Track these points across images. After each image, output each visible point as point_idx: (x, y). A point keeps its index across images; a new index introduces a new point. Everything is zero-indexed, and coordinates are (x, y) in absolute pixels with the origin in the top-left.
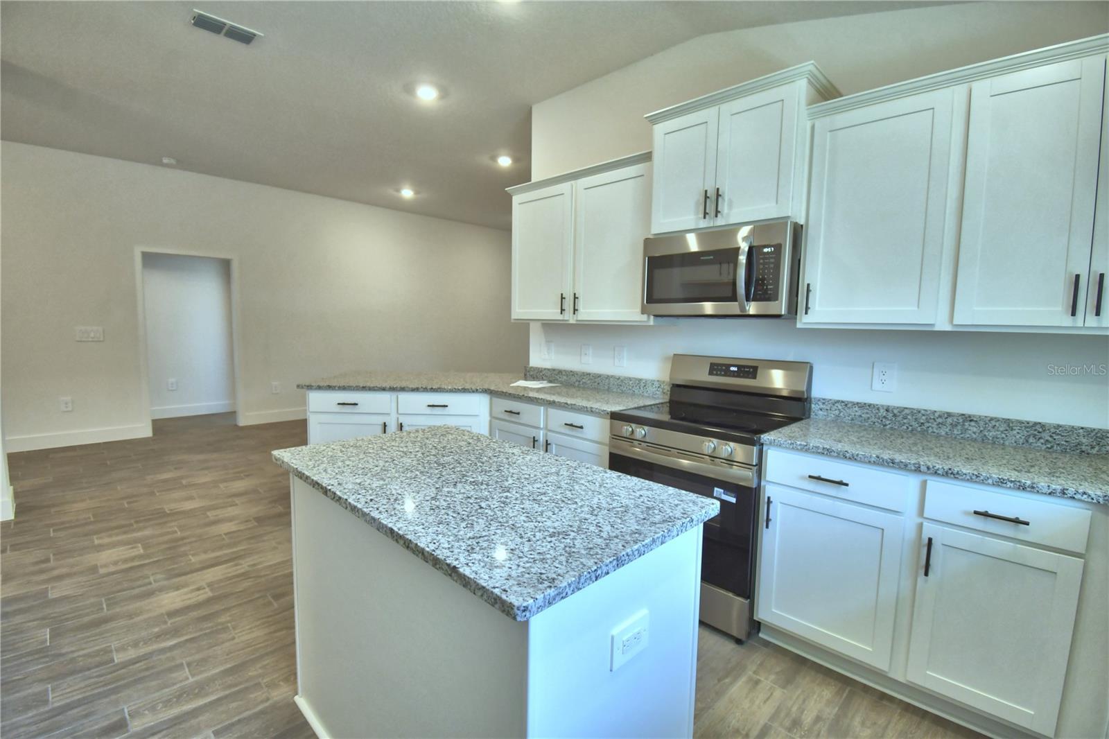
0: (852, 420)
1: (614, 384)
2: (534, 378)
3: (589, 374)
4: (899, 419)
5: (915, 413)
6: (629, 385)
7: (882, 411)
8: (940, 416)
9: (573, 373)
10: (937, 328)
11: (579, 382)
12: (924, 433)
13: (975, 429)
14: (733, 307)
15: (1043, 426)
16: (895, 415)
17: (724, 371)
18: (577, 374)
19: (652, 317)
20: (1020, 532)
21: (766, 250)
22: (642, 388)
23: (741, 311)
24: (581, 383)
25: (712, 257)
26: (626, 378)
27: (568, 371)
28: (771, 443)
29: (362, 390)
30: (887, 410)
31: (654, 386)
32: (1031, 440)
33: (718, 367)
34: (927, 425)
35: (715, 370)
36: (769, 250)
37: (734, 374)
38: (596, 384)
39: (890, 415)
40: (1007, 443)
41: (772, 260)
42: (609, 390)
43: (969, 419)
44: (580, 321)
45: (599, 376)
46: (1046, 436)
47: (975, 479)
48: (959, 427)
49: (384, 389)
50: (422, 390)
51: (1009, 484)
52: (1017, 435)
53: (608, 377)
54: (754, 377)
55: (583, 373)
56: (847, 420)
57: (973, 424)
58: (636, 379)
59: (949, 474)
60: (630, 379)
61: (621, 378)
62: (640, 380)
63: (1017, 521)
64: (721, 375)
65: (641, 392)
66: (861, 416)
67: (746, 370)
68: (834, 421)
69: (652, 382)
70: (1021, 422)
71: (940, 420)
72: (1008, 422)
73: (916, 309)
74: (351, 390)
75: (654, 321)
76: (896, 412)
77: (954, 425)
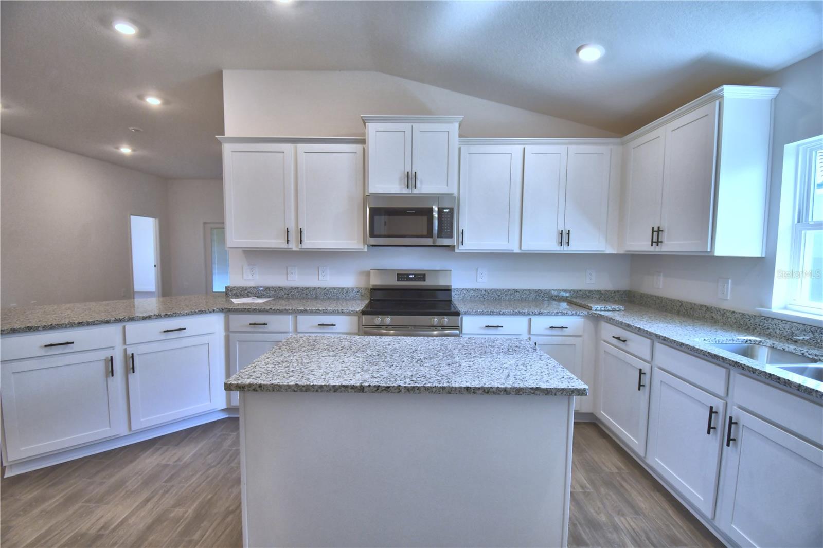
0: (471, 298)
1: (320, 294)
2: (237, 296)
3: (298, 288)
4: (490, 294)
5: (496, 291)
6: (334, 293)
7: (483, 291)
8: (506, 291)
9: (281, 289)
10: (515, 252)
11: (288, 294)
12: (500, 300)
13: (518, 295)
14: (429, 241)
15: (541, 291)
16: (488, 293)
17: (406, 278)
18: (285, 289)
19: (366, 246)
20: (565, 332)
21: (445, 210)
22: (345, 294)
23: (433, 243)
24: (290, 295)
25: (414, 212)
26: (330, 288)
27: (276, 288)
28: (465, 314)
29: (78, 326)
30: (485, 291)
31: (354, 292)
32: (538, 297)
33: (402, 276)
34: (501, 296)
35: (400, 277)
36: (447, 211)
37: (412, 279)
38: (304, 295)
39: (487, 293)
40: (530, 299)
41: (449, 216)
42: (316, 298)
43: (516, 291)
44: (304, 249)
45: (307, 288)
46: (542, 295)
47: (549, 314)
48: (513, 295)
49: (107, 322)
50: (155, 317)
51: (560, 314)
52: (533, 296)
53: (315, 289)
54: (425, 280)
55: (292, 288)
56: (468, 298)
57: (518, 293)
58: (340, 288)
59: (540, 314)
60: (335, 289)
61: (327, 289)
62: (343, 289)
63: (562, 328)
64: (404, 280)
65: (344, 297)
66: (474, 295)
67: (419, 276)
68: (463, 299)
69: (353, 289)
70: (534, 290)
71: (506, 293)
72: (529, 290)
73: (507, 243)
74: (62, 328)
75: (367, 248)
76: (489, 291)
77: (511, 295)
